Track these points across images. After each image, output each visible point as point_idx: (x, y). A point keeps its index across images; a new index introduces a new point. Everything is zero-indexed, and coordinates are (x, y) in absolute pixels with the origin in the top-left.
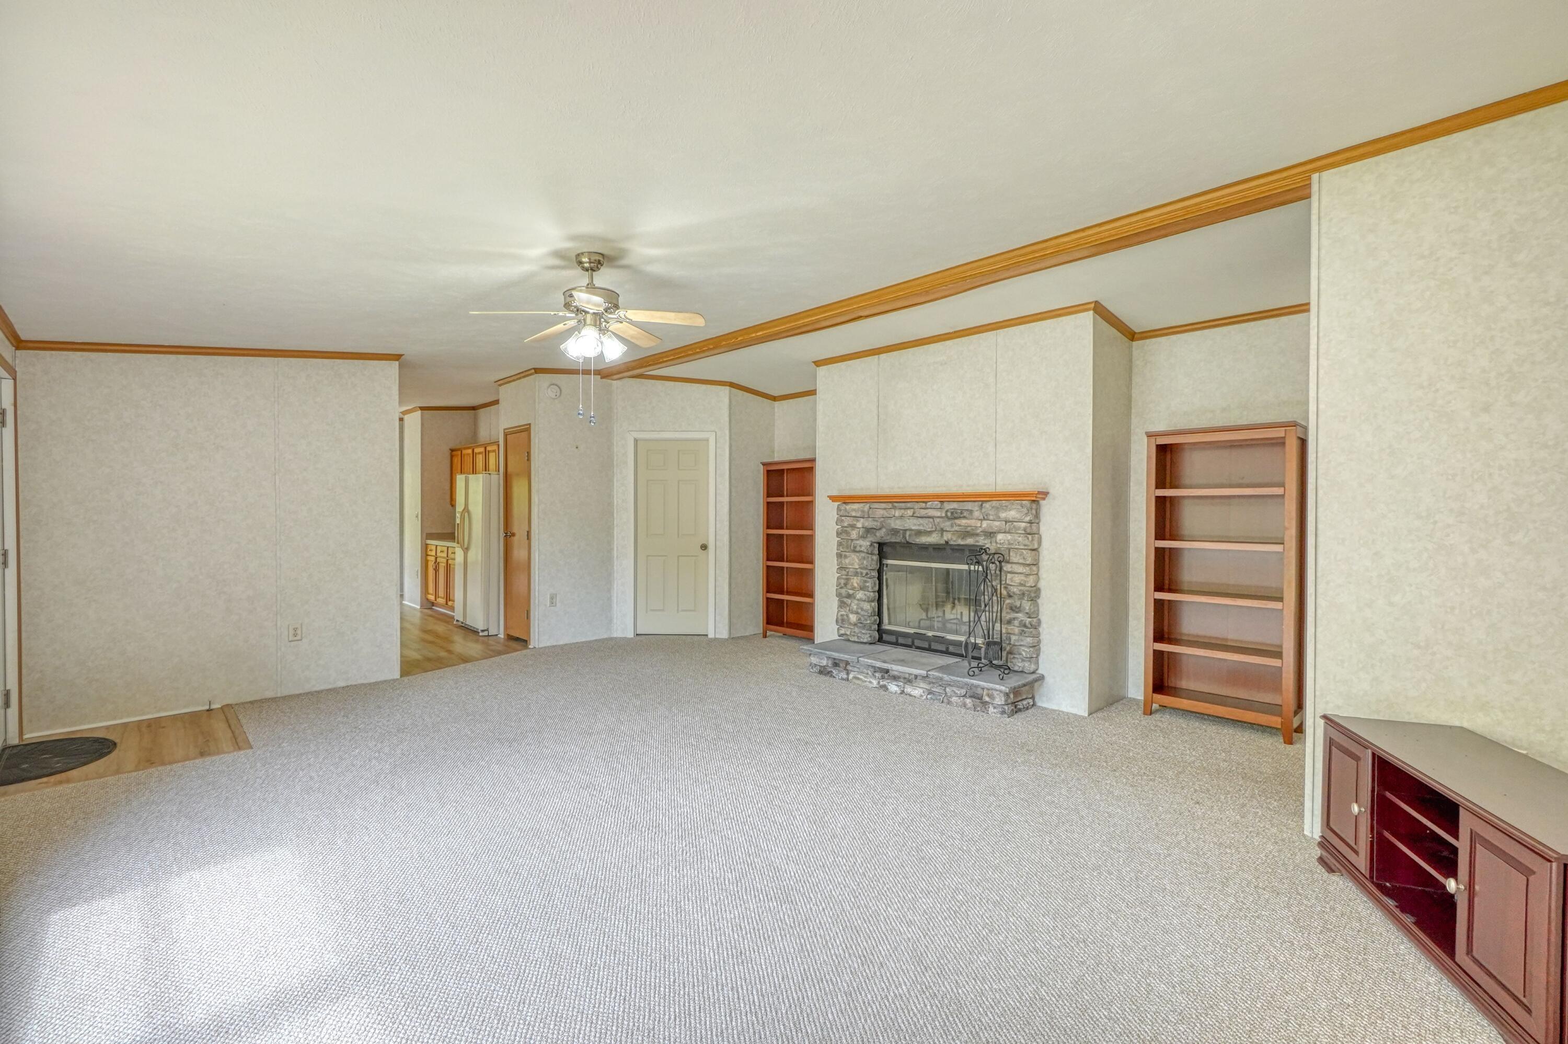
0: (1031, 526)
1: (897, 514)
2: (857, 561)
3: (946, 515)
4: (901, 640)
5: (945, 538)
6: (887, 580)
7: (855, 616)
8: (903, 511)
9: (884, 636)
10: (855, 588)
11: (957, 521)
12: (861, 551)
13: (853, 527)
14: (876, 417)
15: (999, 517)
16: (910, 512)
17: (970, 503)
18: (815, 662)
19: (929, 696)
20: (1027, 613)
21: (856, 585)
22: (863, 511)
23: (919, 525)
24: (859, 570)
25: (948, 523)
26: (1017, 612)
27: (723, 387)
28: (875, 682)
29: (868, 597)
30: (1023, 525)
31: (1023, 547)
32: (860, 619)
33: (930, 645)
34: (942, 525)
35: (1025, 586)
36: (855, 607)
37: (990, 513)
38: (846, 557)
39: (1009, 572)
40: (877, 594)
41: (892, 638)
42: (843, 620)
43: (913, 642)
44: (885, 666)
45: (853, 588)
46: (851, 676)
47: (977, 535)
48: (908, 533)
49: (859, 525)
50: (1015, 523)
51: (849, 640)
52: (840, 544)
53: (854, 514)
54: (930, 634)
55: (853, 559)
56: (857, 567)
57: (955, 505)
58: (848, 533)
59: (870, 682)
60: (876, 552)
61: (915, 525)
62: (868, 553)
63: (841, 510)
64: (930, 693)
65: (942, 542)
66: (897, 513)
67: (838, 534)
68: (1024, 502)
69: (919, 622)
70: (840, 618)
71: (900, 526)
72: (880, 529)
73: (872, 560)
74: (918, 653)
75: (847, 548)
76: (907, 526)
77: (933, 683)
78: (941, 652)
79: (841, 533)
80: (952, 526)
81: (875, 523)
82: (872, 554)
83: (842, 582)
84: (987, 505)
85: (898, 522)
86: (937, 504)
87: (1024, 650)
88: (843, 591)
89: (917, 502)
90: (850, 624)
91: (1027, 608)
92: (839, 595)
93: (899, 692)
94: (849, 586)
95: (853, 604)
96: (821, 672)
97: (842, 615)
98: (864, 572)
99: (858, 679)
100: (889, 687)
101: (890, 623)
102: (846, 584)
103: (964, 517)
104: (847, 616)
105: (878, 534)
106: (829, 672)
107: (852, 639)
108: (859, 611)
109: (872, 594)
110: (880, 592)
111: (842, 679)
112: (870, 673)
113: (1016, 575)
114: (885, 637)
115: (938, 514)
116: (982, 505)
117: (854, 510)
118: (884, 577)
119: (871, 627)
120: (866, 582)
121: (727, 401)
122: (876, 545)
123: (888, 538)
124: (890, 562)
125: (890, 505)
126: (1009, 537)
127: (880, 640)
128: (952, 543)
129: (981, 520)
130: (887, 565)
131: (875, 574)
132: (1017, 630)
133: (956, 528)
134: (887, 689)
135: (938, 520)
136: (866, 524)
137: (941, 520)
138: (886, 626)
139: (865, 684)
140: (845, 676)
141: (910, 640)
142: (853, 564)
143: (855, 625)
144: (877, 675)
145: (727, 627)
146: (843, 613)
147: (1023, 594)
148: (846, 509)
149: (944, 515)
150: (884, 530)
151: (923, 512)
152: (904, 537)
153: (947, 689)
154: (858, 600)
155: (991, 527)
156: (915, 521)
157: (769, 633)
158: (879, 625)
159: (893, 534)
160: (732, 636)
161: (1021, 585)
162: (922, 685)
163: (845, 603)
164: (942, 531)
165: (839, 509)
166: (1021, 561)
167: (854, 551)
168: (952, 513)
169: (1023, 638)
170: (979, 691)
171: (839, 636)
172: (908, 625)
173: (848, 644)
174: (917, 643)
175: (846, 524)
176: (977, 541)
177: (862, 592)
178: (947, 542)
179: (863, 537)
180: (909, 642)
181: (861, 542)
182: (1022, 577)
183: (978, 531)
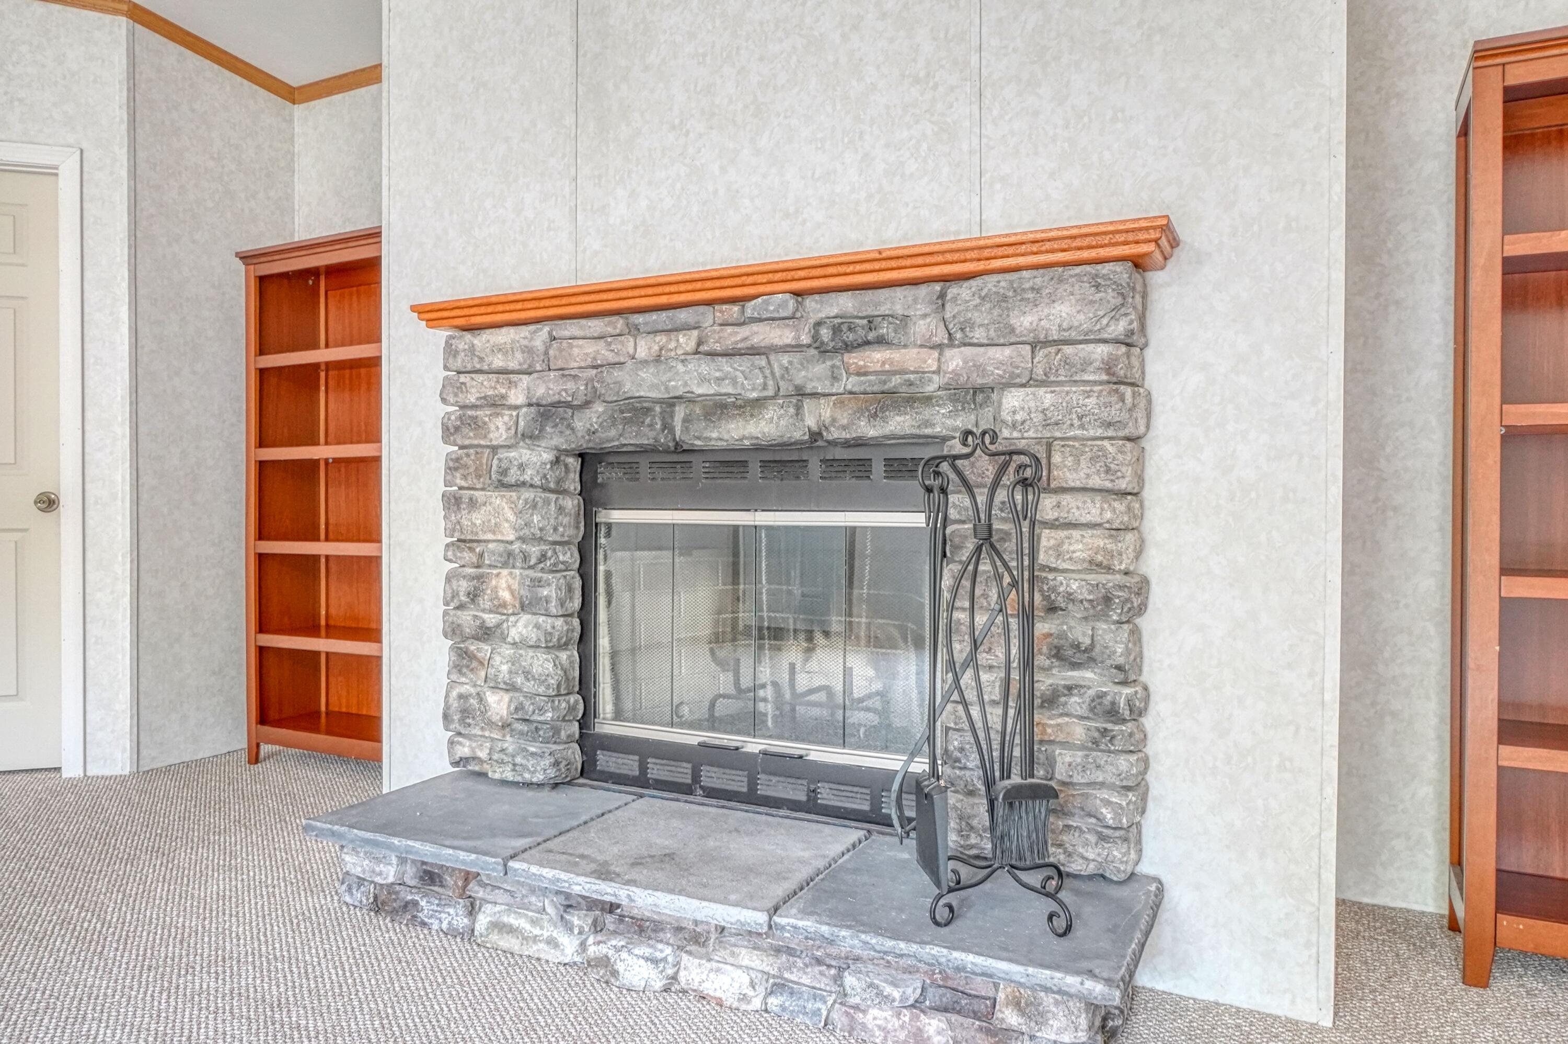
0: (1128, 355)
1: (642, 353)
2: (511, 516)
3: (816, 337)
4: (656, 770)
5: (811, 422)
6: (608, 575)
7: (506, 697)
8: (662, 339)
9: (601, 756)
10: (504, 605)
11: (855, 359)
12: (524, 484)
13: (496, 404)
14: (570, 50)
15: (1013, 330)
16: (687, 341)
17: (899, 292)
18: (358, 871)
19: (773, 1002)
20: (1119, 668)
21: (505, 595)
22: (529, 350)
23: (719, 380)
24: (516, 547)
25: (820, 368)
26: (1075, 666)
27: (108, 18)
28: (569, 945)
29: (548, 634)
30: (1101, 351)
31: (1100, 432)
32: (519, 708)
33: (753, 784)
34: (800, 377)
35: (1109, 569)
36: (505, 668)
37: (977, 317)
38: (473, 504)
39: (1053, 525)
40: (576, 622)
41: (629, 765)
42: (465, 713)
43: (696, 777)
44: (607, 891)
45: (499, 607)
46: (482, 921)
47: (927, 400)
48: (680, 412)
49: (517, 397)
50: (1068, 350)
51: (482, 775)
52: (454, 466)
53: (498, 362)
54: (754, 745)
55: (498, 512)
56: (511, 537)
57: (845, 303)
58: (476, 425)
59: (552, 943)
60: (573, 484)
61: (703, 380)
62: (545, 489)
63: (456, 353)
64: (779, 986)
65: (799, 435)
66: (644, 348)
67: (449, 432)
68: (1105, 269)
69: (712, 705)
70: (455, 704)
71: (653, 386)
72: (587, 404)
73: (561, 509)
74: (713, 810)
75: (479, 477)
76: (677, 387)
77: (790, 952)
78: (795, 806)
79: (457, 429)
80: (835, 378)
81: (570, 385)
82: (560, 491)
83: (464, 586)
84: (963, 292)
85: (647, 375)
86: (781, 302)
87: (1107, 803)
88: (466, 618)
89: (709, 303)
90: (490, 724)
91: (1120, 649)
92: (452, 630)
93: (658, 985)
94: (485, 602)
95: (498, 659)
96: (378, 906)
97: (461, 696)
98: (534, 551)
99: (511, 930)
100: (620, 967)
101: (618, 715)
102: (474, 596)
103: (881, 341)
104: (480, 698)
105: (579, 424)
106: (406, 906)
107: (496, 774)
108: (519, 680)
109: (559, 622)
110: (586, 614)
111: (452, 933)
112: (550, 909)
113: (1076, 534)
114: (606, 761)
115: (784, 336)
116: (942, 295)
117: (499, 349)
118: (601, 568)
119: (556, 731)
120: (538, 583)
121: (119, 58)
122: (574, 463)
123: (613, 433)
124: (617, 516)
125: (619, 323)
126: (1047, 398)
127: (588, 770)
128: (835, 434)
129: (940, 347)
130: (609, 526)
131: (570, 556)
132: (1079, 732)
133: (851, 383)
134: (615, 973)
135: (785, 359)
136: (540, 391)
137: (796, 358)
138: (607, 726)
139: (532, 950)
140: (462, 922)
141: (687, 768)
142: (495, 529)
143: (505, 726)
144: (575, 919)
145: (127, 743)
146: (464, 689)
147: (1107, 600)
148: (472, 349)
149: (805, 339)
150: (599, 408)
151: (734, 337)
152: (667, 426)
153: (850, 980)
154: (514, 644)
155: (980, 368)
156: (705, 367)
157: (265, 749)
158: (584, 723)
159: (627, 421)
160: (146, 766)
161: (1095, 566)
162: (747, 957)
163: (472, 657)
164: (801, 393)
165: (450, 351)
166: (1096, 481)
167: (502, 485)
168: (836, 330)
169: (1102, 758)
170: (980, 987)
171: (455, 764)
172: (675, 720)
173: (481, 787)
174: (712, 777)
175: (472, 399)
176: (927, 423)
177: (525, 618)
178: (815, 436)
179: (530, 437)
180: (683, 773)
181: (523, 454)
182: (1099, 540)
183: (930, 388)
